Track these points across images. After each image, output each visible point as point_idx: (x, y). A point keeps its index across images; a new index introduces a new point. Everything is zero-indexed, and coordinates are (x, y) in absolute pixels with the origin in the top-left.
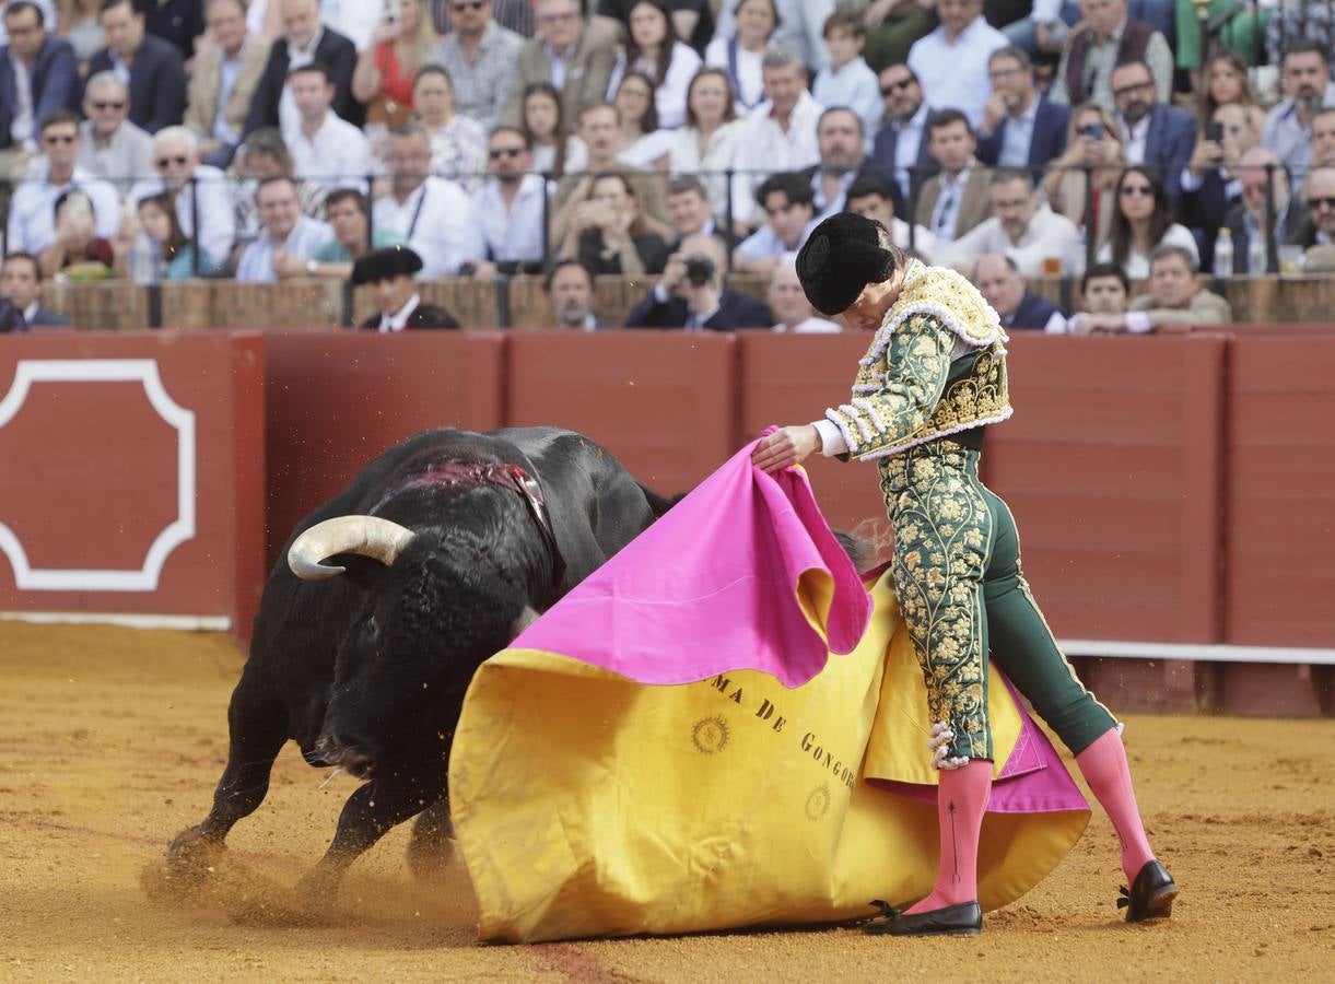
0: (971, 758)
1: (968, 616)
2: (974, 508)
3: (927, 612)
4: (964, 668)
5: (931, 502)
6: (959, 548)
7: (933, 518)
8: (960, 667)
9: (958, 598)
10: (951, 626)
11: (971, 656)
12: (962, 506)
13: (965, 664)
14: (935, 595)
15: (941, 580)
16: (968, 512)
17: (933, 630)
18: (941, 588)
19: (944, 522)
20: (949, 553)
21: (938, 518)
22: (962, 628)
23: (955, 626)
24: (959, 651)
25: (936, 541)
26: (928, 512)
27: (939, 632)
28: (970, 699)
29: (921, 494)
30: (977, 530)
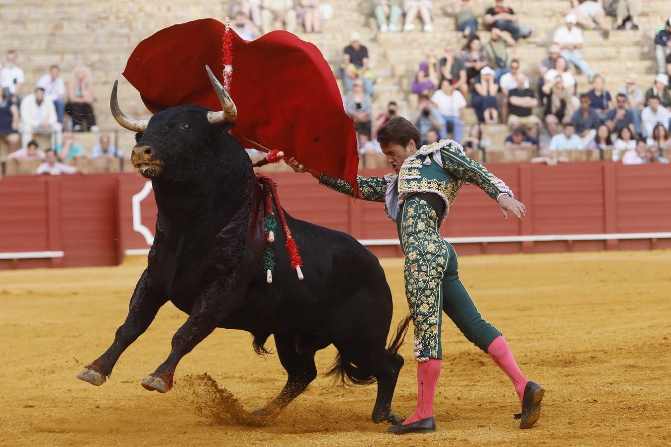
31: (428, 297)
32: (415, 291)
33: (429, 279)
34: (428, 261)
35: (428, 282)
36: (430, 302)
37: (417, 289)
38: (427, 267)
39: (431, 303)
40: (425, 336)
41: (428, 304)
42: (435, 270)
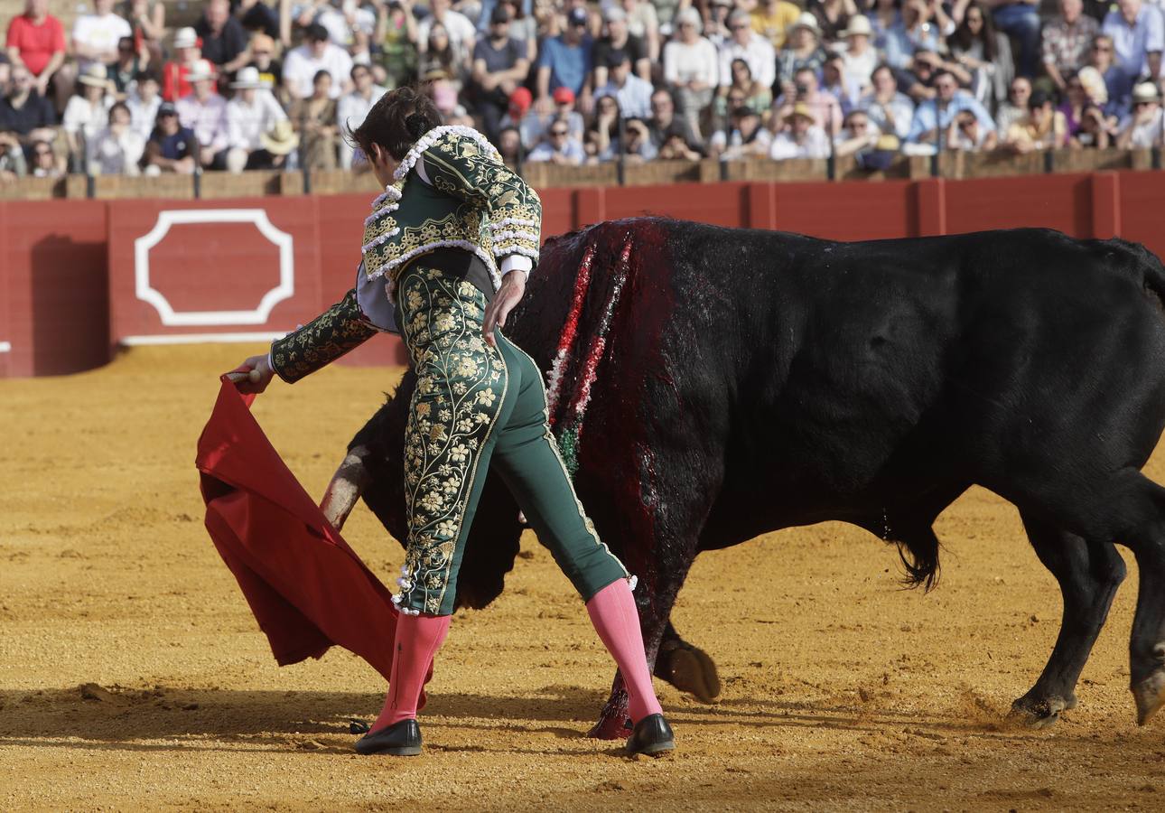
0: (421, 612)
1: (460, 476)
2: (491, 367)
3: (422, 464)
4: (443, 525)
5: (451, 358)
6: (469, 406)
7: (449, 376)
8: (439, 523)
9: (455, 458)
10: (441, 481)
11: (453, 514)
12: (479, 365)
13: (445, 521)
14: (434, 449)
15: (444, 437)
16: (484, 371)
17: (423, 482)
18: (441, 444)
19: (460, 379)
20: (458, 410)
21: (453, 376)
22: (452, 485)
23: (445, 484)
24: (442, 507)
25: (447, 397)
26: (446, 368)
27: (429, 484)
28: (440, 554)
29: (442, 349)
30: (490, 390)
31: (443, 479)
32: (419, 462)
33: (451, 442)
34: (457, 397)
35: (450, 447)
36: (448, 490)
37: (422, 459)
38: (452, 413)
39: (451, 493)
40: (422, 561)
41: (442, 494)
42: (468, 420)
